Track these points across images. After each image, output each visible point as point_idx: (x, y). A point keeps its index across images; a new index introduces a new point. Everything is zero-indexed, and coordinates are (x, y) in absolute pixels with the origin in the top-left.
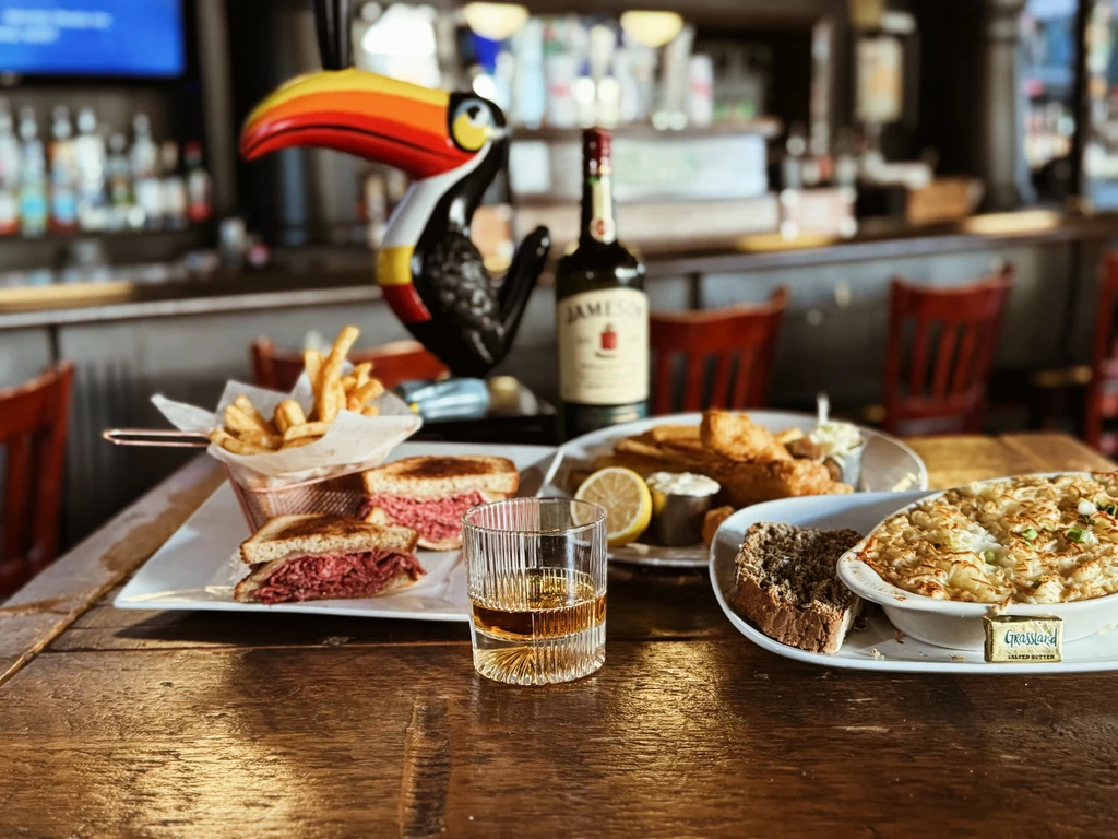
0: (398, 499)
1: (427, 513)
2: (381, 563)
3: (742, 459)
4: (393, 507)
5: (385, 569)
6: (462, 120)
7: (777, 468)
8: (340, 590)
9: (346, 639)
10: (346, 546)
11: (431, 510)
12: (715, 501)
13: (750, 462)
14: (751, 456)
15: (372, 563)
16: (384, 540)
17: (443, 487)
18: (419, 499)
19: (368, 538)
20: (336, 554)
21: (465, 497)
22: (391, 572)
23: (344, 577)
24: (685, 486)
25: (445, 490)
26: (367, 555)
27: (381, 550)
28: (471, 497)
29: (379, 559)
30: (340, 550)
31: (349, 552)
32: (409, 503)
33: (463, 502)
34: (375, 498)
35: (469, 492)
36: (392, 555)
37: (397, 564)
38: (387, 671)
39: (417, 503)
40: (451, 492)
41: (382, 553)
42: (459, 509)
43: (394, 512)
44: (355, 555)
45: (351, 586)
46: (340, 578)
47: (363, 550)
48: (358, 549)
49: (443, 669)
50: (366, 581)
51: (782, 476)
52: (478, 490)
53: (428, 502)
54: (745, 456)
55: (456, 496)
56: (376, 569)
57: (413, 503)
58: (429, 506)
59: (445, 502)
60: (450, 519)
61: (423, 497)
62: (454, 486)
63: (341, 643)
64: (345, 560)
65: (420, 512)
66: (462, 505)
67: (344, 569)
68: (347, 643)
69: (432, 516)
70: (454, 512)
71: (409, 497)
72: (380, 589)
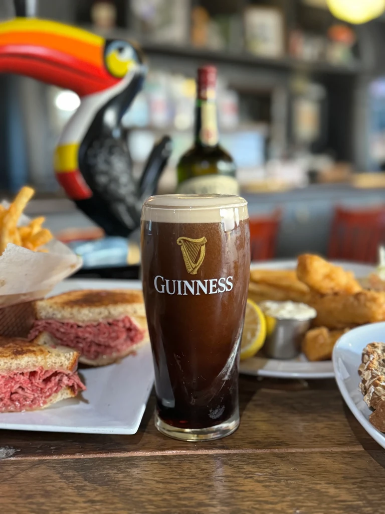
0: (63, 324)
1: (87, 335)
2: (47, 380)
3: (329, 292)
4: (58, 330)
5: (50, 385)
6: (113, 56)
7: (362, 298)
8: (9, 405)
9: (12, 451)
10: (14, 366)
11: (90, 333)
12: (313, 324)
13: (336, 294)
14: (337, 289)
15: (38, 381)
16: (48, 360)
17: (100, 313)
18: (80, 324)
19: (34, 359)
20: (5, 374)
21: (118, 321)
22: (55, 389)
23: (12, 394)
24: (290, 312)
25: (102, 316)
26: (33, 374)
27: (46, 369)
28: (123, 321)
29: (45, 377)
30: (9, 370)
31: (16, 372)
32: (72, 326)
33: (117, 325)
34: (41, 323)
35: (122, 317)
36: (56, 374)
37: (60, 381)
38: (47, 491)
39: (79, 327)
40: (107, 317)
41: (47, 371)
42: (114, 331)
43: (58, 335)
44: (22, 374)
45: (19, 401)
46: (8, 394)
47: (30, 370)
48: (25, 368)
49: (100, 489)
50: (32, 397)
51: (368, 304)
52: (130, 315)
53: (88, 326)
54: (332, 289)
55: (111, 321)
56: (42, 386)
57: (75, 327)
58: (89, 329)
59: (102, 325)
60: (106, 340)
61: (83, 321)
62: (110, 313)
63: (8, 456)
64: (13, 378)
65: (80, 334)
66: (116, 328)
67: (12, 387)
68: (14, 455)
69: (90, 337)
70: (110, 334)
71: (72, 321)
72: (45, 403)
